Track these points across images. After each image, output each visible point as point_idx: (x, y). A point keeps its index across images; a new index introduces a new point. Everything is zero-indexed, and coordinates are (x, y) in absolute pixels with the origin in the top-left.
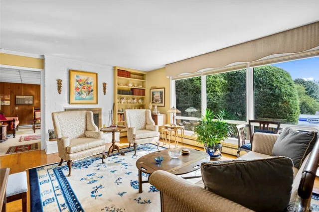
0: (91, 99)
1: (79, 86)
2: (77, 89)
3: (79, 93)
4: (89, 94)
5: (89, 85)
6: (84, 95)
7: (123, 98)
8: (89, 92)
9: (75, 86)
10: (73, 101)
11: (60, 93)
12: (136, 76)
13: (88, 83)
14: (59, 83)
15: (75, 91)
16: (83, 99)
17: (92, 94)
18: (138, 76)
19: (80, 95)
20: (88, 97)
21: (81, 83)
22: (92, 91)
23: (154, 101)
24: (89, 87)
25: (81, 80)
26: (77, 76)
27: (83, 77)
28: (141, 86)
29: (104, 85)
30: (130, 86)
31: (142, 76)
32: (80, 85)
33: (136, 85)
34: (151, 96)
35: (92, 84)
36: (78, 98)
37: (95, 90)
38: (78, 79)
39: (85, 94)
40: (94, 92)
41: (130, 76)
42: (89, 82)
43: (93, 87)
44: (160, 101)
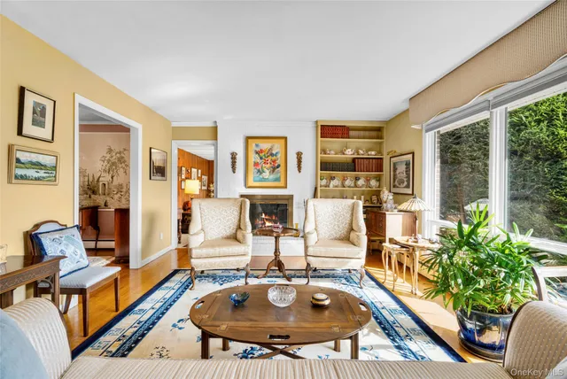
0: (277, 180)
1: (259, 160)
2: (256, 164)
3: (259, 171)
4: (273, 171)
5: (274, 158)
6: (267, 174)
7: (332, 178)
8: (274, 168)
9: (253, 160)
10: (251, 183)
11: (234, 172)
12: (362, 133)
13: (272, 155)
14: (234, 157)
15: (253, 168)
16: (264, 180)
17: (278, 172)
18: (367, 133)
19: (261, 173)
20: (272, 177)
21: (262, 155)
22: (279, 166)
23: (396, 183)
24: (274, 161)
25: (262, 151)
26: (257, 145)
27: (265, 146)
28: (373, 153)
29: (299, 156)
30: (349, 154)
31: (376, 131)
32: (261, 158)
33: (361, 152)
34: (392, 173)
35: (279, 156)
36: (258, 179)
37: (283, 165)
38: (258, 149)
39: (267, 172)
40: (281, 169)
41: (348, 134)
42: (274, 152)
43: (280, 161)
44: (406, 183)
